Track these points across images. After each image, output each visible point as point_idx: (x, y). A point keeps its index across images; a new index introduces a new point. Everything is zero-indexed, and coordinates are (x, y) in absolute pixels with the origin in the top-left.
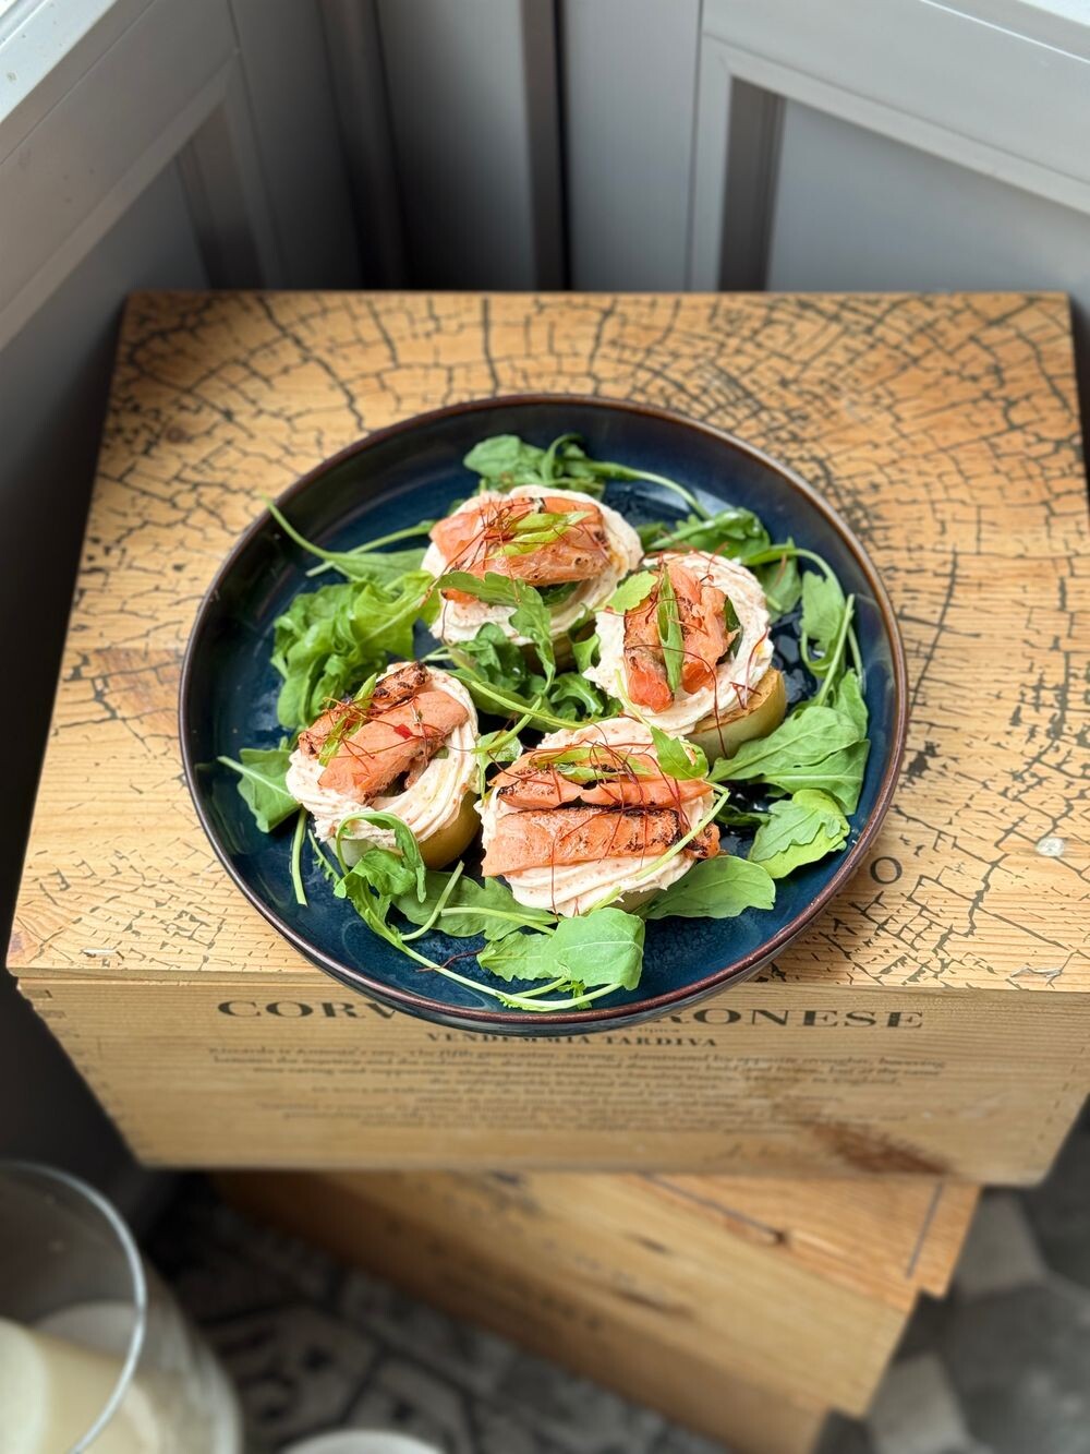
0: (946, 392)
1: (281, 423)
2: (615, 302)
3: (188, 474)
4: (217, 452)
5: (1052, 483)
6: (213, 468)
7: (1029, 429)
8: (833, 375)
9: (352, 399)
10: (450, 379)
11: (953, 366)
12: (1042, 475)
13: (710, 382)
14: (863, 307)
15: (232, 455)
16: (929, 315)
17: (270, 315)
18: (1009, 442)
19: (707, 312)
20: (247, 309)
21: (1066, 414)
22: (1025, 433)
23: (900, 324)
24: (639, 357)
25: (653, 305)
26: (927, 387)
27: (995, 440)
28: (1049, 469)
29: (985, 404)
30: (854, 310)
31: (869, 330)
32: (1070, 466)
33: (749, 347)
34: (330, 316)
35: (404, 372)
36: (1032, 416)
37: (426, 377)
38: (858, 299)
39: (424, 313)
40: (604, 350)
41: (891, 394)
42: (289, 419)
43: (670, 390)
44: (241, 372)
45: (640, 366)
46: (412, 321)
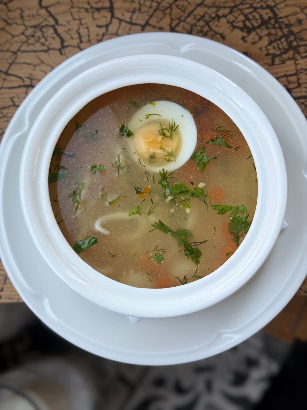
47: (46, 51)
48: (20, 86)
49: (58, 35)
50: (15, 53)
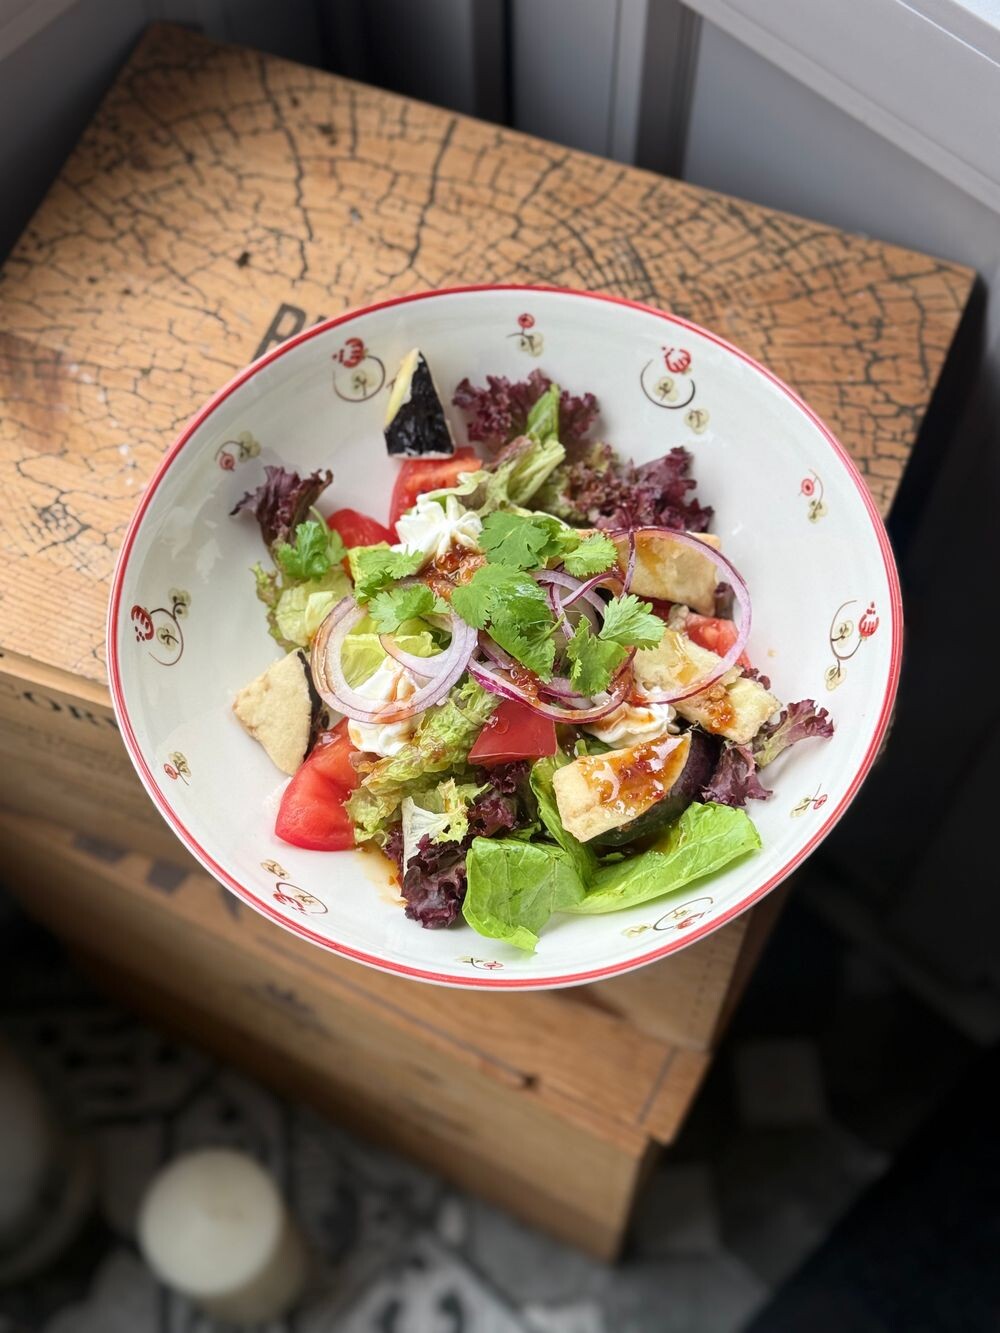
0: (824, 330)
1: (231, 178)
2: (567, 157)
3: (136, 201)
4: (168, 188)
5: (879, 444)
6: (158, 201)
7: (884, 388)
8: (730, 284)
9: (301, 174)
10: (393, 183)
11: (842, 308)
12: (874, 433)
13: (618, 256)
14: (785, 229)
15: (179, 195)
16: (841, 254)
17: (263, 78)
18: (859, 393)
19: (644, 190)
20: (246, 66)
21: (922, 384)
22: (877, 390)
23: (812, 255)
24: (565, 214)
25: (600, 170)
26: (810, 320)
27: (847, 388)
28: (883, 430)
29: (854, 352)
30: (776, 229)
31: (781, 252)
32: (904, 433)
33: (667, 235)
34: (316, 95)
35: (356, 166)
36: (891, 377)
37: (372, 175)
38: (784, 219)
39: (396, 116)
40: (539, 198)
41: (774, 316)
42: (240, 177)
43: (580, 252)
44: (216, 122)
45: (563, 223)
46: (383, 120)
47: (268, 273)
48: (195, 308)
49: (304, 258)
50: (214, 255)
